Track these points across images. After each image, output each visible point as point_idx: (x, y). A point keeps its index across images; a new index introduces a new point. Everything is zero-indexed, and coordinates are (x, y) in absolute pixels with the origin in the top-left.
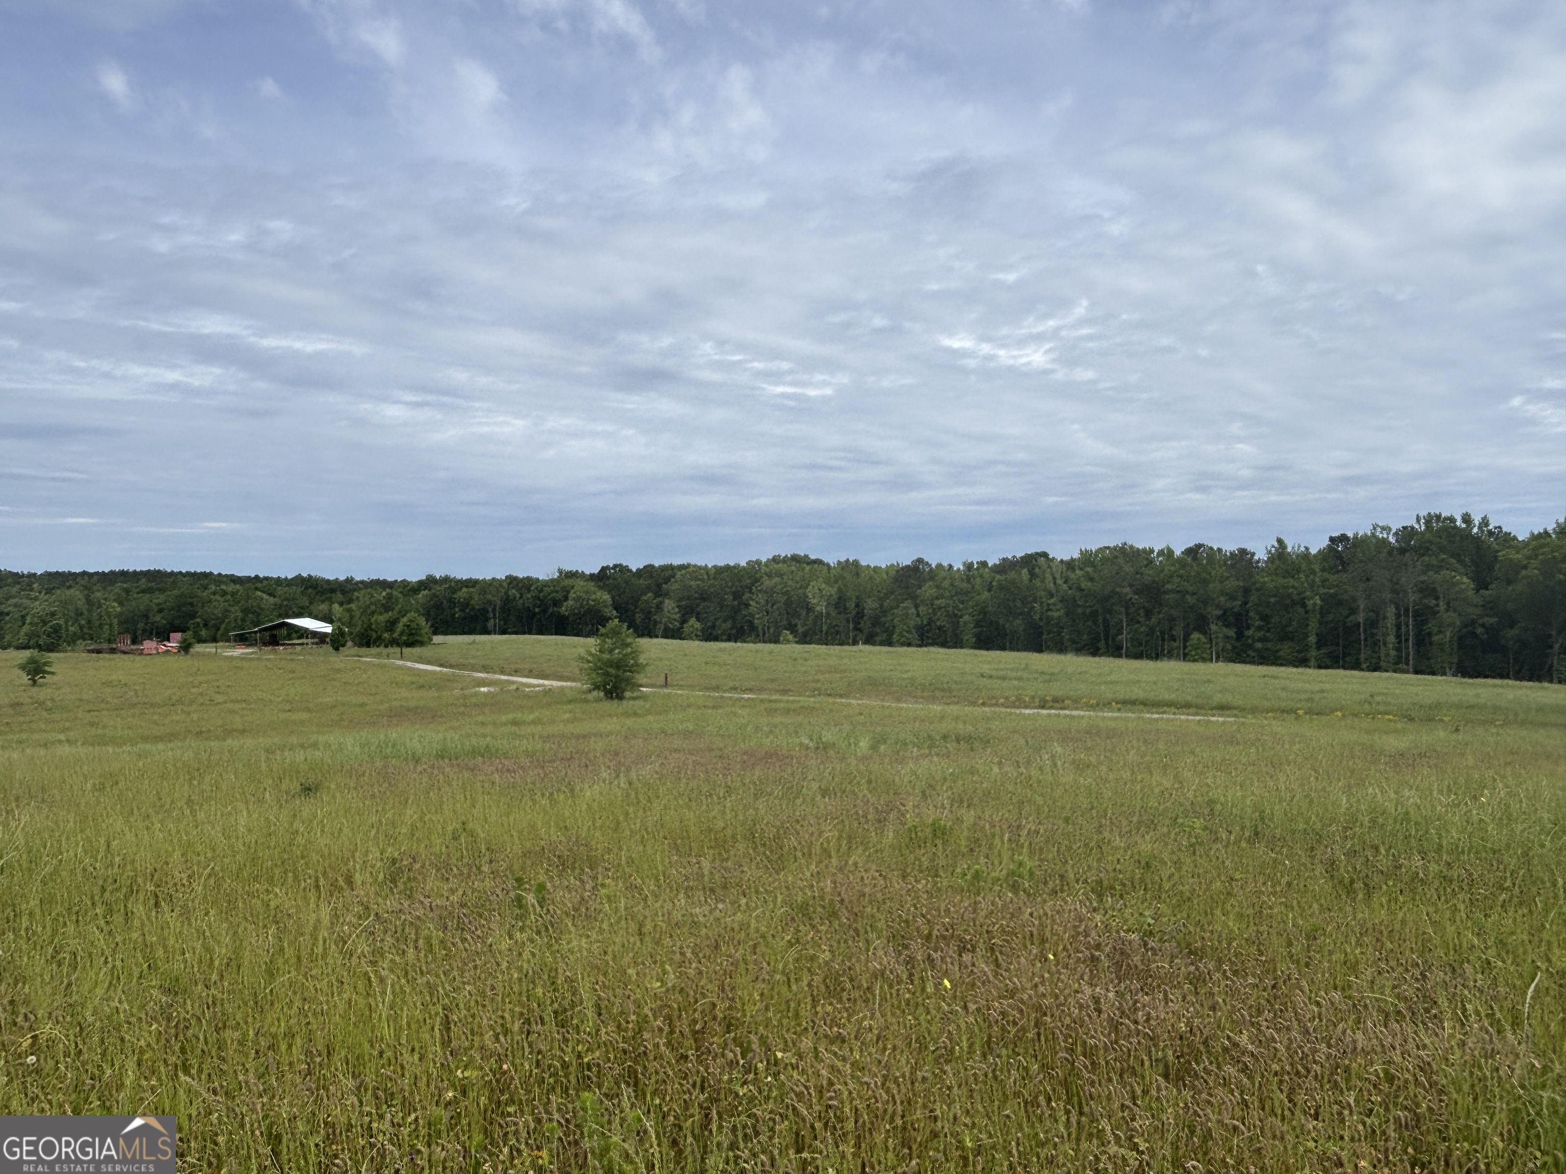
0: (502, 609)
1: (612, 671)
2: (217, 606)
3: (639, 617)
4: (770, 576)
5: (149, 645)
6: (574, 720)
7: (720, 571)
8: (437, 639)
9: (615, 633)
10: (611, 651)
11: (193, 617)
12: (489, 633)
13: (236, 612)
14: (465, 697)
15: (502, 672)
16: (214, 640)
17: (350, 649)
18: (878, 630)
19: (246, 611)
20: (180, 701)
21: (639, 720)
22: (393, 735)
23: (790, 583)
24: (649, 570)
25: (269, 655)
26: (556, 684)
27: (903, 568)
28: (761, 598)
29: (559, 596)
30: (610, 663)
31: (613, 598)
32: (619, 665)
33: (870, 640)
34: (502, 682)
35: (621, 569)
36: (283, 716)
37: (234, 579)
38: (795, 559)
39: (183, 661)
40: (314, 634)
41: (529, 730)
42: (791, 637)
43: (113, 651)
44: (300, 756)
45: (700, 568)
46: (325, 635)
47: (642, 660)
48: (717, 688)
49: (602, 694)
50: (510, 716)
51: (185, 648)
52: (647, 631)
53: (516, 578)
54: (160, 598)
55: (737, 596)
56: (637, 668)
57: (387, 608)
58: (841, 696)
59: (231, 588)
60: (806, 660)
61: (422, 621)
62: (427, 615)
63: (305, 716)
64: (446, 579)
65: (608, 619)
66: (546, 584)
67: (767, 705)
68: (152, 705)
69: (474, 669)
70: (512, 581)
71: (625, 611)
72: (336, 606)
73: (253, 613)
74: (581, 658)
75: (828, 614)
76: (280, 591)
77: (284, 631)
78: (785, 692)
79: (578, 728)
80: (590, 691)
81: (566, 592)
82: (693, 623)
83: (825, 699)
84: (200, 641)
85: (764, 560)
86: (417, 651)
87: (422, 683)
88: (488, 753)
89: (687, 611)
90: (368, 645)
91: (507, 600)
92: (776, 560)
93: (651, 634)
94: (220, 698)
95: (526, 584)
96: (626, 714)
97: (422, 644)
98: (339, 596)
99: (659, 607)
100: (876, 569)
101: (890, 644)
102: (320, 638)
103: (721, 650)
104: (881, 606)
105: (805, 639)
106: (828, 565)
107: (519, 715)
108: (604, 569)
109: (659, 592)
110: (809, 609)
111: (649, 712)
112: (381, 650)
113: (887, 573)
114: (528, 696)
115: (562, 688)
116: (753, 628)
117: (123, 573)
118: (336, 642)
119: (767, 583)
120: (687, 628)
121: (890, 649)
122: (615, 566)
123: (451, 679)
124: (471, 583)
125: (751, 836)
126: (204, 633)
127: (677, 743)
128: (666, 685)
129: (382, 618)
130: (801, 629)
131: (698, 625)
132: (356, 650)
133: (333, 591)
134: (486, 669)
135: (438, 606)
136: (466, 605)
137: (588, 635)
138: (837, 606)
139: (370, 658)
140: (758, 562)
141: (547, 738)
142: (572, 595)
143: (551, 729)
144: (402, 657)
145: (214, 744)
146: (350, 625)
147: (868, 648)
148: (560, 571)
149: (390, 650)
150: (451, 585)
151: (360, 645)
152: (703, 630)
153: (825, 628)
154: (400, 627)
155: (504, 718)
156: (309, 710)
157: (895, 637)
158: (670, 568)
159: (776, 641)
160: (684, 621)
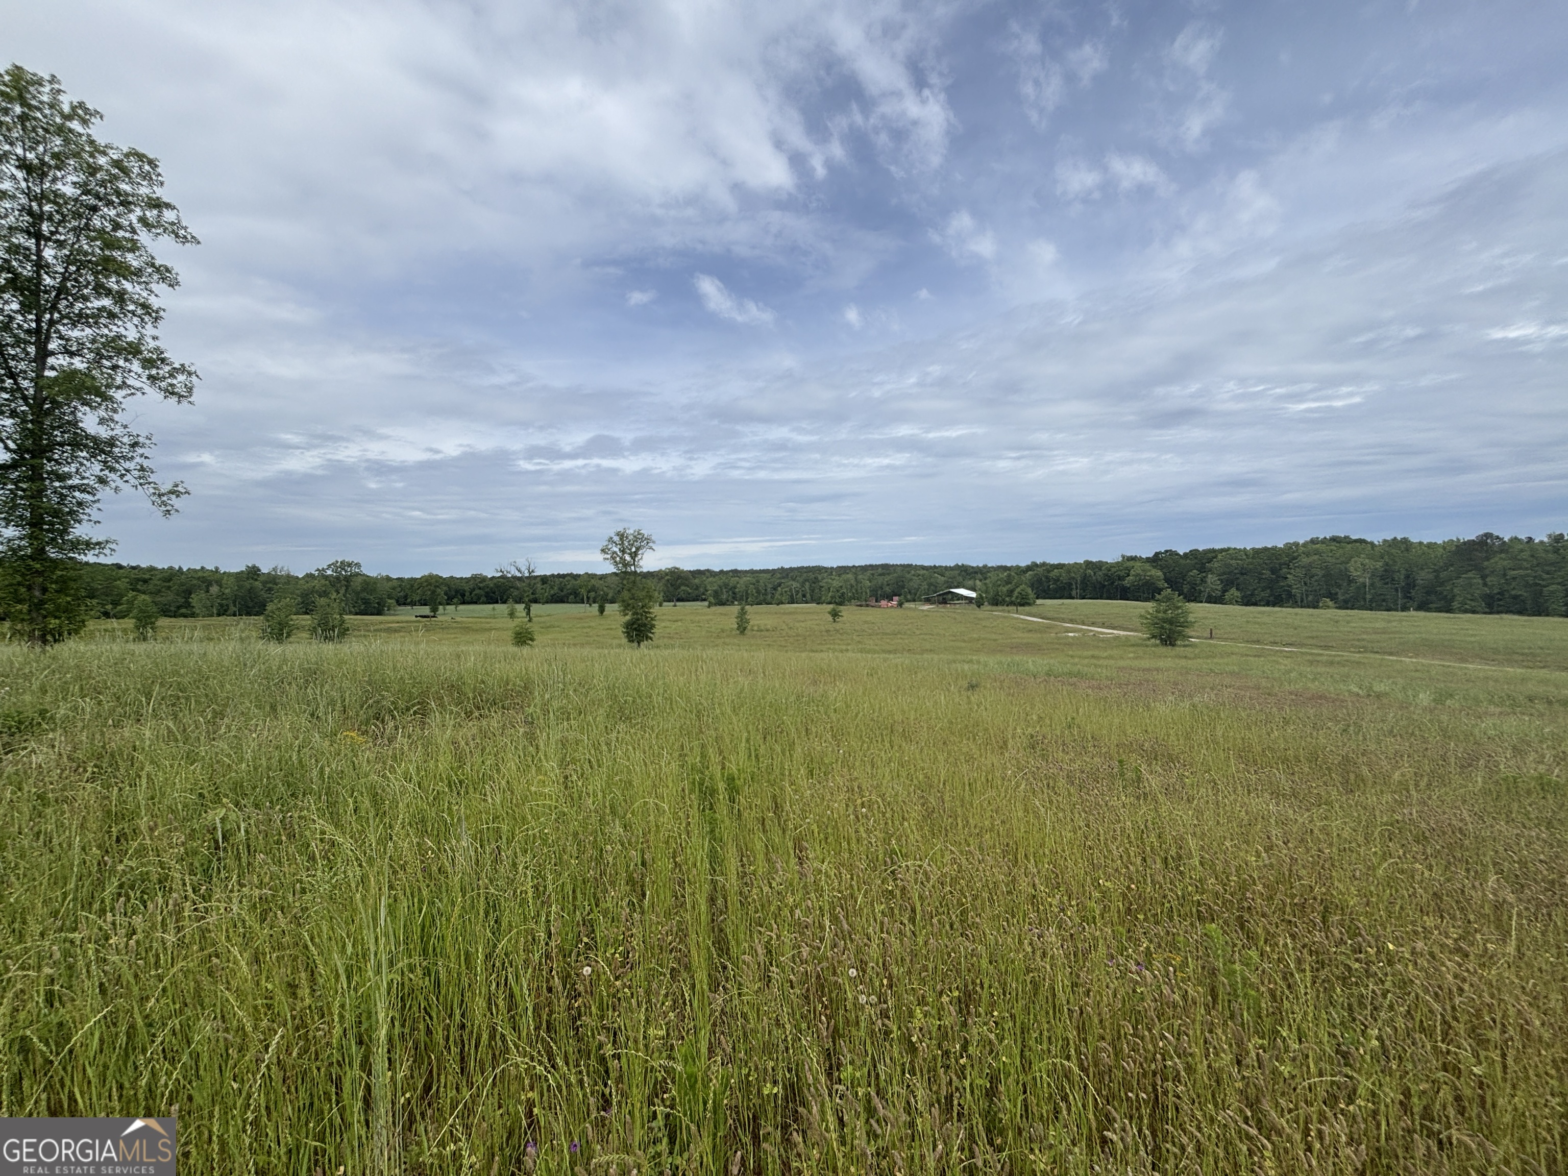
0: (1082, 582)
1: (1167, 626)
2: (914, 584)
3: (1186, 588)
4: (1308, 555)
5: (883, 603)
6: (1136, 658)
7: (1257, 552)
8: (1039, 602)
9: (1169, 599)
10: (1165, 612)
11: (903, 587)
12: (1073, 598)
13: (925, 586)
14: (1059, 638)
15: (1084, 624)
16: (914, 601)
17: (986, 607)
18: (1433, 597)
19: (930, 585)
20: (899, 633)
21: (1190, 662)
22: (1017, 658)
23: (1329, 559)
24: (1194, 553)
25: (941, 609)
26: (1122, 633)
27: (1465, 543)
28: (1300, 573)
29: (1122, 574)
30: (1165, 621)
31: (1165, 574)
32: (1171, 622)
33: (1423, 607)
34: (1082, 630)
35: (1171, 553)
36: (952, 643)
37: (923, 568)
38: (1334, 539)
39: (899, 612)
40: (966, 598)
41: (1105, 662)
42: (1331, 603)
43: (867, 606)
44: (966, 667)
45: (1240, 550)
46: (972, 598)
47: (1191, 618)
48: (1258, 642)
49: (1158, 642)
50: (1090, 653)
51: (900, 605)
52: (1193, 596)
53: (1091, 562)
54: (887, 578)
55: (1273, 571)
56: (1186, 624)
57: (1008, 582)
58: (1391, 654)
59: (922, 572)
60: (1348, 622)
61: (1029, 590)
62: (1032, 586)
63: (963, 645)
64: (1044, 564)
65: (1161, 590)
66: (1112, 566)
67: (1309, 657)
68: (886, 634)
69: (1064, 621)
70: (1088, 564)
71: (1174, 583)
72: (978, 582)
73: (933, 587)
74: (1141, 616)
75: (1372, 585)
76: (947, 573)
77: (950, 596)
78: (1327, 647)
79: (1145, 663)
80: (1149, 639)
81: (1128, 569)
82: (1234, 592)
83: (1372, 655)
84: (908, 601)
85: (1301, 542)
86: (1027, 608)
87: (1031, 629)
88: (1079, 675)
89: (1228, 584)
90: (997, 605)
91: (1085, 578)
92: (1313, 541)
93: (1197, 600)
94: (918, 632)
95: (1099, 566)
96: (1179, 657)
97: (1029, 604)
98: (979, 576)
99: (1203, 581)
100: (1430, 546)
101: (1449, 611)
102: (970, 600)
103: (1259, 613)
104: (1437, 577)
105: (1345, 605)
106: (1372, 543)
107: (1096, 653)
108: (1157, 554)
109: (1202, 569)
110: (1351, 581)
111: (1196, 657)
112: (1005, 608)
113: (1444, 548)
114: (1103, 640)
115: (1127, 637)
116: (1290, 596)
117: (871, 566)
118: (979, 602)
119: (1305, 560)
120: (1227, 596)
121: (1452, 615)
122: (1167, 551)
123: (1049, 627)
124: (1060, 566)
125: (1313, 758)
126: (909, 597)
127: (1227, 681)
128: (1211, 638)
129: (1005, 589)
130: (1341, 597)
131: (1237, 594)
132: (989, 608)
133: (976, 573)
134: (1071, 621)
135: (1039, 581)
136: (1057, 580)
137: (1146, 600)
138: (1382, 578)
139: (998, 612)
140: (1296, 544)
141: (1120, 669)
142: (1132, 572)
143: (1122, 663)
144: (1017, 612)
145: (918, 656)
146: (986, 592)
147: (1422, 614)
148: (1123, 557)
149: (1011, 608)
150: (1048, 568)
151: (993, 604)
152: (1242, 598)
153: (1368, 597)
154: (1016, 594)
155: (1086, 653)
156: (964, 641)
157: (1456, 605)
158: (1213, 551)
159: (1315, 607)
160: (1224, 591)
